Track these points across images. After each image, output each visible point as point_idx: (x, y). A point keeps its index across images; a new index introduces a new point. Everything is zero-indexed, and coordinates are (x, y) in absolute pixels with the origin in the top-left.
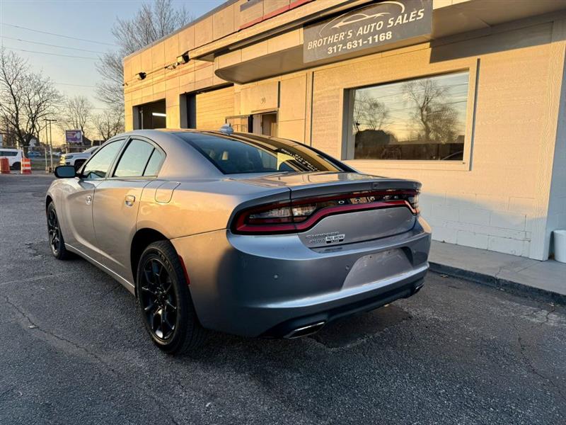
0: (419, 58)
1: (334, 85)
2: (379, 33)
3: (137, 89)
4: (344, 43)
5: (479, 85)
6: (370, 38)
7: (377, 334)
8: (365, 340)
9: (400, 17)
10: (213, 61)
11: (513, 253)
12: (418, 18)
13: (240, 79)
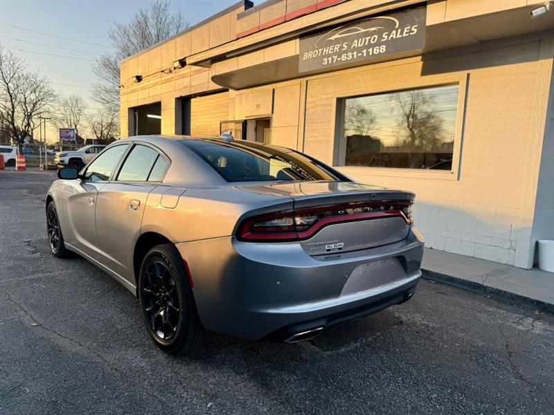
0: (410, 71)
1: (327, 94)
2: (373, 46)
3: (133, 91)
4: (339, 54)
5: (469, 99)
6: (365, 51)
7: (370, 339)
8: (358, 344)
10: (210, 67)
11: (499, 261)
12: (411, 34)
13: (236, 85)
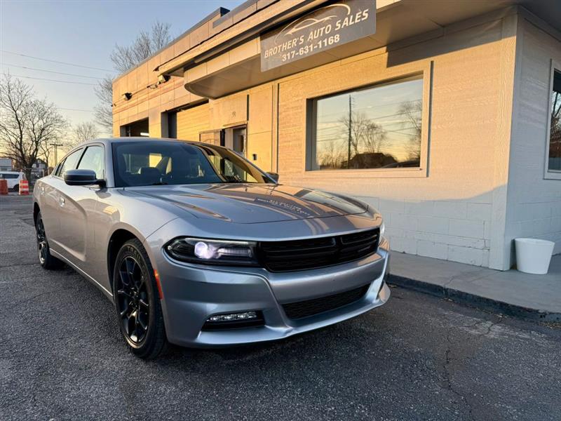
1: (298, 96)
2: (326, 36)
3: (124, 109)
4: (297, 48)
5: (434, 88)
6: (320, 43)
9: (347, 19)
10: (183, 76)
11: (473, 263)
12: (363, 19)
13: (213, 94)
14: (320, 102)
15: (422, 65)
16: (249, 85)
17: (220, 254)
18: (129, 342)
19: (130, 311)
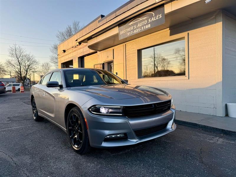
1: (134, 48)
2: (146, 25)
3: (62, 57)
4: (133, 30)
5: (189, 43)
6: (143, 28)
9: (153, 18)
10: (87, 43)
11: (209, 114)
12: (159, 18)
13: (99, 49)
14: (143, 51)
15: (184, 34)
16: (114, 45)
17: (110, 111)
18: (74, 148)
19: (74, 135)
